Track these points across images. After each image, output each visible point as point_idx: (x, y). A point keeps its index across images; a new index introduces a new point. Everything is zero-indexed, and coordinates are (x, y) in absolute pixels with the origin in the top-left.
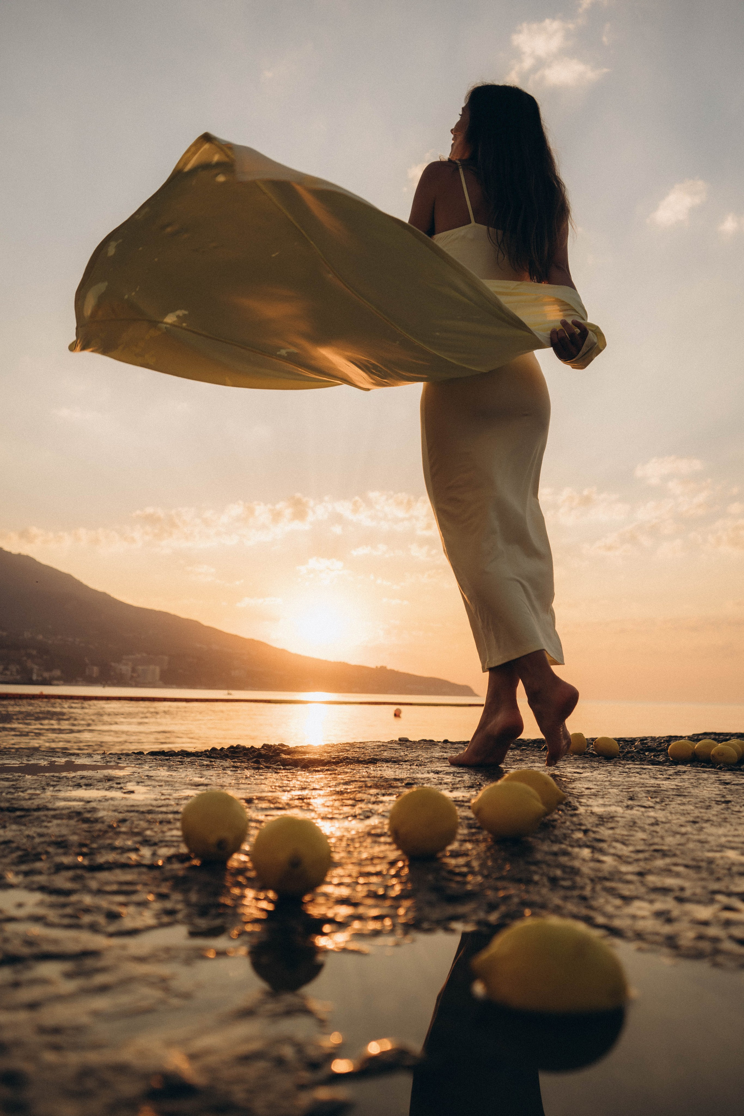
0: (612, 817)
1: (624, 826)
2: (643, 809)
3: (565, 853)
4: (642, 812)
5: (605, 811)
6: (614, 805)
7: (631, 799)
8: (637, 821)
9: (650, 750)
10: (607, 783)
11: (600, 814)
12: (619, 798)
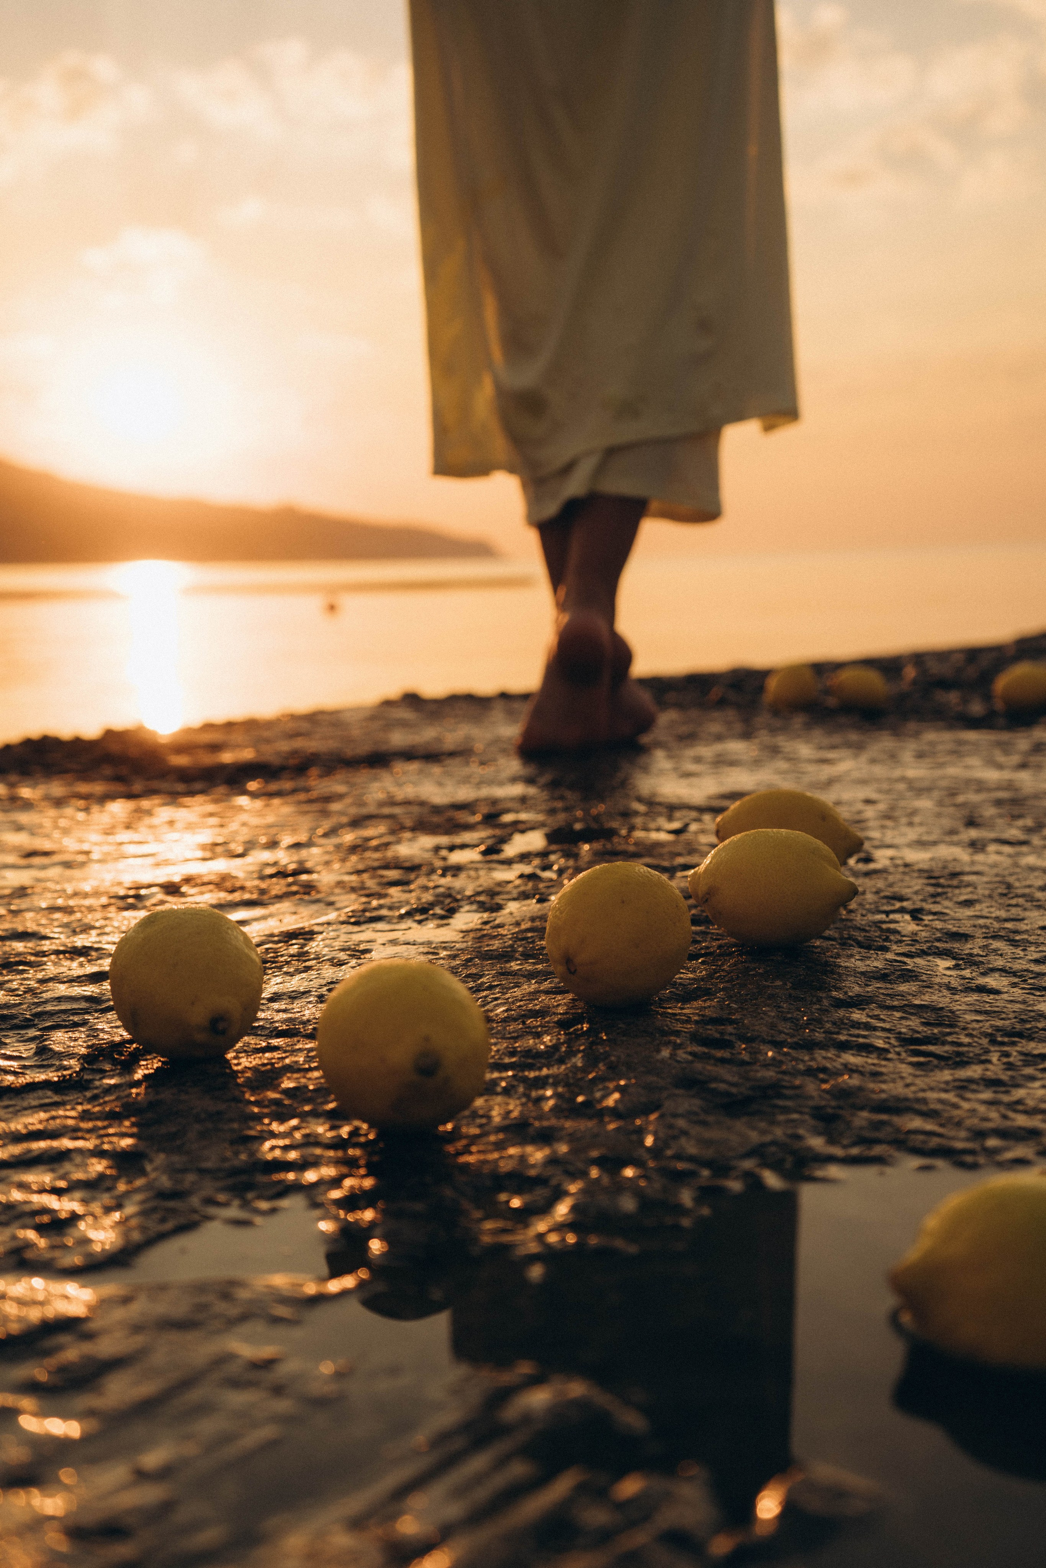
0: (954, 875)
1: (990, 896)
2: (1007, 849)
3: (909, 976)
4: (1010, 856)
5: (932, 859)
6: (943, 842)
7: (971, 823)
8: (1011, 880)
9: (944, 684)
10: (901, 786)
11: (925, 866)
12: (947, 823)
